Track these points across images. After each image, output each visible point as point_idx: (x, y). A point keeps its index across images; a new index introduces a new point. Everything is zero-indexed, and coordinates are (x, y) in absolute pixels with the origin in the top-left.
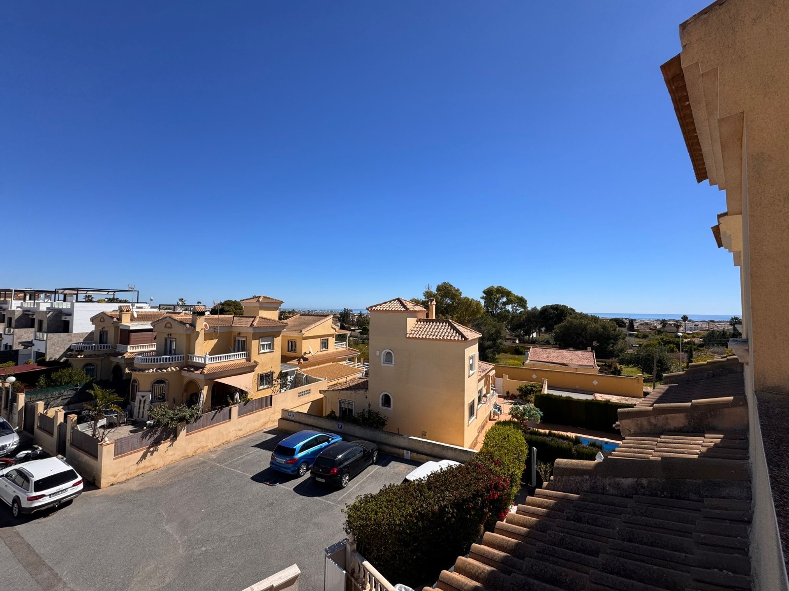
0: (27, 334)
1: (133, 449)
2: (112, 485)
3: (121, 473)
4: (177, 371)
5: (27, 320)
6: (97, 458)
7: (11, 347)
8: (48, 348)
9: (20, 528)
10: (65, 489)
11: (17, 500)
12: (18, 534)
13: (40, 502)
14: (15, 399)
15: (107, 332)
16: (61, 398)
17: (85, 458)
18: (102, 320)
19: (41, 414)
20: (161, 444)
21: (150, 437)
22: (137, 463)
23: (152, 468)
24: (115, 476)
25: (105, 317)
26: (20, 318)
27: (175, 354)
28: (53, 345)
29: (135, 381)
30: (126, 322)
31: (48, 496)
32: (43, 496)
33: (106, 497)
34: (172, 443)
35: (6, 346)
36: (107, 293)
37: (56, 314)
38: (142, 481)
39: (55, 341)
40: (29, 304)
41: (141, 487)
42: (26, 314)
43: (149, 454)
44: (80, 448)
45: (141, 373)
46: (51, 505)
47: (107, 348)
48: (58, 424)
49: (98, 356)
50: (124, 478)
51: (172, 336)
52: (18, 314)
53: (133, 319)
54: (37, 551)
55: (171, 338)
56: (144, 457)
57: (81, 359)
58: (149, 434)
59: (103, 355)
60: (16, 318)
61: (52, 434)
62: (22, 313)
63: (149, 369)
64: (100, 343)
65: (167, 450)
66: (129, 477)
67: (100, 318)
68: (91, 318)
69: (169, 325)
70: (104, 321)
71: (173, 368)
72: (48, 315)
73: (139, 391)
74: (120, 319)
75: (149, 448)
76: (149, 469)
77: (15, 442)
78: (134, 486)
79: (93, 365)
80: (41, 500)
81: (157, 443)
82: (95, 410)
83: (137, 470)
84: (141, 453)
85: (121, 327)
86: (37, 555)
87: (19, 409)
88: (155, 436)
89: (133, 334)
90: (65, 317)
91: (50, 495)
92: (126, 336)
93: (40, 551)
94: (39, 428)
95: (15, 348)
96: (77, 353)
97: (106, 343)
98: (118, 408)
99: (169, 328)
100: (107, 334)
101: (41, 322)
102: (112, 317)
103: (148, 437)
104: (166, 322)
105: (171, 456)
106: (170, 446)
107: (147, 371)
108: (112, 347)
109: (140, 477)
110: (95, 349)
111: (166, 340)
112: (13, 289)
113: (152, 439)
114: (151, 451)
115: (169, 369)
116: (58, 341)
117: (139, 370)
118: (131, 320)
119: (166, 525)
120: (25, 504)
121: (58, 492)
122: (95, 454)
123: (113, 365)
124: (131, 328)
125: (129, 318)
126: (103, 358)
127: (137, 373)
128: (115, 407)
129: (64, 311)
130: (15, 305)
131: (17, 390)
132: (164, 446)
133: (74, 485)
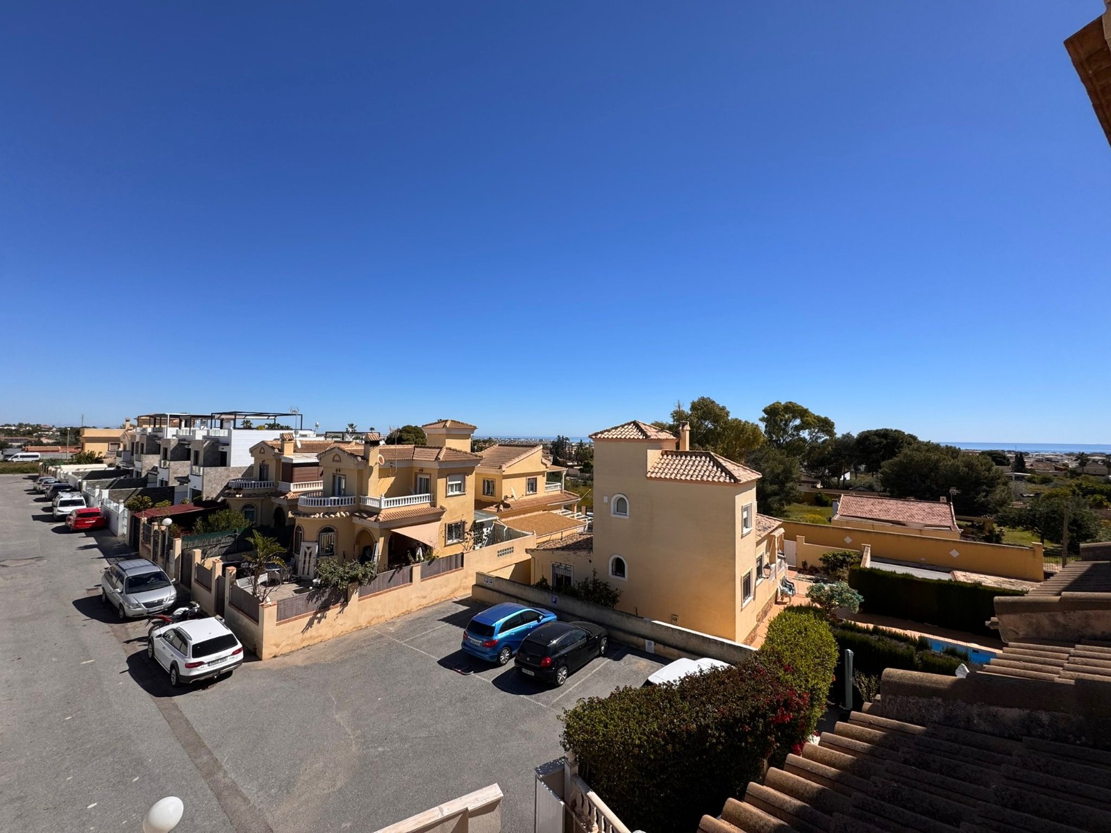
0: (182, 468)
1: (298, 613)
2: (275, 657)
3: (284, 643)
4: (347, 516)
5: (183, 451)
6: (258, 622)
7: (167, 483)
8: (204, 485)
9: (178, 699)
10: (225, 657)
11: (174, 666)
12: (176, 706)
13: (199, 670)
14: (171, 546)
15: (267, 466)
16: (218, 546)
17: (246, 621)
18: (262, 451)
19: (198, 564)
20: (329, 609)
21: (317, 599)
22: (302, 632)
23: (319, 639)
24: (277, 646)
25: (266, 447)
26: (175, 448)
27: (345, 495)
28: (210, 481)
29: (299, 528)
30: (289, 454)
31: (208, 664)
32: (201, 663)
33: (268, 672)
34: (343, 609)
35: (162, 481)
36: (266, 417)
37: (213, 444)
38: (308, 655)
39: (212, 476)
40: (184, 432)
41: (307, 663)
42: (182, 444)
43: (316, 621)
44: (240, 609)
45: (306, 518)
46: (211, 676)
47: (267, 486)
48: (216, 578)
49: (258, 495)
50: (288, 649)
51: (340, 473)
52: (173, 444)
53: (296, 450)
54: (196, 729)
55: (339, 475)
56: (310, 624)
57: (239, 500)
58: (316, 596)
59: (263, 495)
60: (171, 449)
61: (209, 589)
62: (177, 443)
63: (315, 514)
64: (260, 480)
65: (337, 618)
66: (294, 648)
67: (259, 449)
68: (250, 449)
69: (337, 458)
70: (264, 453)
71: (342, 513)
72: (205, 445)
73: (304, 541)
74: (281, 450)
75: (316, 613)
76: (316, 641)
77: (172, 596)
78: (299, 660)
79: (253, 507)
80: (199, 668)
81: (325, 607)
82: (256, 563)
83: (303, 640)
84: (307, 620)
85: (283, 461)
86: (196, 735)
87: (176, 558)
88: (323, 599)
89: (296, 469)
90: (222, 447)
91: (209, 663)
92: (289, 471)
93: (200, 730)
94: (197, 581)
95: (171, 484)
96: (235, 492)
97: (267, 480)
98: (280, 561)
99: (337, 461)
100: (267, 469)
101: (197, 453)
102: (273, 448)
103: (315, 600)
104: (334, 454)
105: (342, 625)
106: (340, 612)
107: (313, 516)
108: (273, 485)
109: (306, 650)
110: (254, 486)
111: (334, 476)
112: (169, 414)
113: (320, 602)
114: (317, 618)
115: (338, 515)
116: (215, 476)
117: (304, 514)
118: (294, 452)
119: (336, 714)
120: (184, 672)
121: (218, 660)
122: (256, 618)
123: (275, 507)
124: (295, 461)
125: (292, 449)
126: (264, 498)
127: (302, 518)
128: (278, 560)
129: (221, 441)
130: (170, 433)
131: (173, 535)
132: (332, 612)
133: (234, 653)
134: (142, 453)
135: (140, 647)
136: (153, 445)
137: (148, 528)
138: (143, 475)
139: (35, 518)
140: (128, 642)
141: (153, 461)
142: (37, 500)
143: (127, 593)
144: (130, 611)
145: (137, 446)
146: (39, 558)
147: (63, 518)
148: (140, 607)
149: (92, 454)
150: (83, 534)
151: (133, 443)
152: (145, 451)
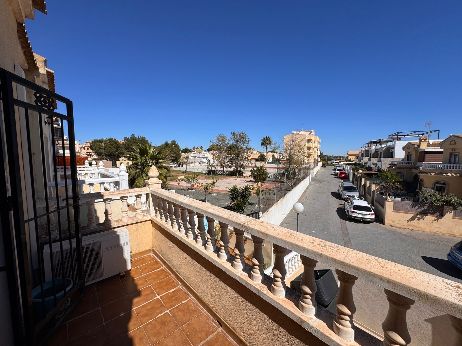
0: (375, 160)
1: (406, 211)
2: (392, 226)
3: (396, 222)
4: (457, 176)
5: (376, 154)
6: (384, 208)
7: (370, 166)
8: (382, 165)
9: (347, 222)
10: (366, 214)
11: (348, 211)
12: (346, 223)
13: (355, 215)
14: (361, 181)
15: (411, 155)
16: (381, 185)
17: (380, 207)
18: (408, 147)
19: (368, 186)
20: (427, 216)
21: (419, 208)
22: (407, 221)
23: (420, 229)
24: (393, 222)
25: (410, 145)
26: (374, 153)
27: (455, 163)
28: (385, 164)
29: (421, 180)
30: (423, 146)
31: (358, 214)
32: (356, 213)
33: (386, 229)
34: (438, 219)
35: (369, 166)
37: (387, 149)
38: (410, 232)
39: (386, 162)
40: (378, 146)
41: (408, 234)
42: (377, 151)
43: (416, 219)
44: (379, 203)
45: (426, 175)
46: (359, 219)
47: (410, 164)
48: (372, 191)
49: (404, 168)
50: (399, 226)
51: (455, 152)
52: (373, 151)
53: (428, 145)
54: (348, 231)
55: (455, 153)
56: (413, 219)
57: (394, 170)
58: (418, 206)
59: (407, 168)
60: (373, 153)
61: (370, 196)
62: (375, 151)
63: (431, 173)
64: (407, 161)
65: (433, 222)
66: (402, 227)
67: (407, 147)
68: (403, 148)
69: (453, 142)
70: (409, 148)
71: (453, 174)
72: (384, 149)
73: (424, 187)
74: (419, 146)
75: (417, 214)
76: (417, 229)
77: (357, 196)
78: (404, 232)
79: (401, 174)
80: (355, 214)
81: (424, 213)
82: (387, 184)
83: (409, 225)
84: (411, 216)
85: (419, 151)
86: (348, 232)
87: (362, 185)
88: (423, 209)
89: (427, 155)
90: (391, 150)
91: (359, 214)
92: (422, 156)
93: (349, 231)
94: (367, 193)
95: (371, 166)
96: (393, 166)
97: (410, 161)
98: (399, 185)
99: (453, 144)
100: (411, 156)
101: (381, 153)
102: (414, 145)
103: (417, 207)
104: (450, 140)
105: (437, 228)
106: (435, 220)
107: (430, 174)
108: (413, 164)
109: (410, 230)
110: (403, 164)
111: (451, 154)
112: (373, 141)
113: (420, 210)
114: (418, 217)
115: (449, 174)
116: (387, 162)
117: (424, 173)
119: (414, 256)
120: (350, 214)
121: (363, 214)
122: (383, 206)
123: (414, 174)
124: (426, 150)
125: (426, 145)
126: (407, 169)
127: (423, 174)
128: (398, 184)
129: (391, 147)
130: (374, 147)
131: (362, 177)
132: (429, 218)
133: (369, 214)
134: (364, 157)
135: (342, 207)
136: (367, 154)
137: (356, 176)
138: (363, 165)
139: (331, 174)
140: (340, 204)
141: (366, 159)
142: (333, 171)
143: (343, 191)
144: (343, 197)
145: (363, 155)
146: (329, 182)
147: (337, 175)
148: (346, 196)
149: (350, 159)
150: (341, 179)
151: (361, 154)
152: (365, 156)
